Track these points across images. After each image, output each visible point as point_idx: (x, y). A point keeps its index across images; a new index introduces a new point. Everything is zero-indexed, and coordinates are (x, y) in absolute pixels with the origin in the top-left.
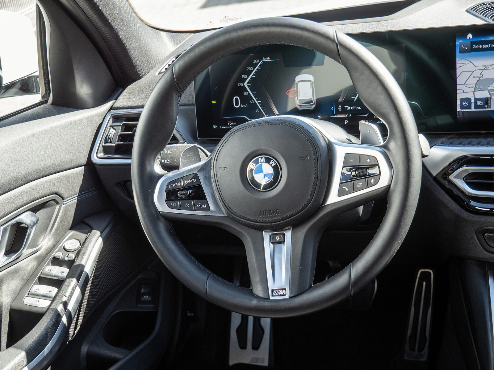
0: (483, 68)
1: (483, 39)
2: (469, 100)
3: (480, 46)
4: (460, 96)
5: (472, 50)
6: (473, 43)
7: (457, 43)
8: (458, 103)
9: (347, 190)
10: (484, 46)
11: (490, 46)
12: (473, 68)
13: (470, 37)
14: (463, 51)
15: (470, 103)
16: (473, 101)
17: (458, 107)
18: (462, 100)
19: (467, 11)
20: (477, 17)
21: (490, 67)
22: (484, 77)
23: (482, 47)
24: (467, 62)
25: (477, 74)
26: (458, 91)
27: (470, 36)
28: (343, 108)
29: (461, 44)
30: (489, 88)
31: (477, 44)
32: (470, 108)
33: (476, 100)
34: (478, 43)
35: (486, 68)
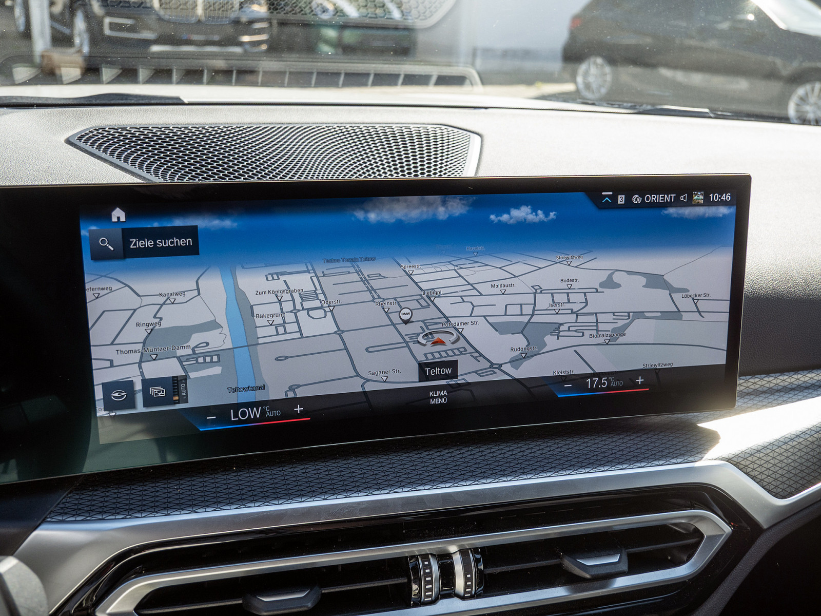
0: (161, 300)
1: (156, 225)
2: (127, 385)
3: (149, 243)
4: (101, 376)
5: (125, 253)
6: (128, 234)
7: (84, 233)
8: (99, 394)
10: (160, 243)
11: (177, 242)
12: (135, 302)
13: (119, 218)
14: (100, 255)
15: (131, 393)
16: (138, 386)
17: (100, 405)
18: (108, 387)
19: (68, 142)
21: (179, 299)
22: (165, 324)
23: (155, 244)
24: (115, 285)
25: (145, 315)
26: (95, 365)
27: (118, 214)
29: (94, 237)
30: (180, 352)
31: (141, 238)
32: (133, 406)
33: (147, 383)
34: (142, 234)
35: (169, 299)
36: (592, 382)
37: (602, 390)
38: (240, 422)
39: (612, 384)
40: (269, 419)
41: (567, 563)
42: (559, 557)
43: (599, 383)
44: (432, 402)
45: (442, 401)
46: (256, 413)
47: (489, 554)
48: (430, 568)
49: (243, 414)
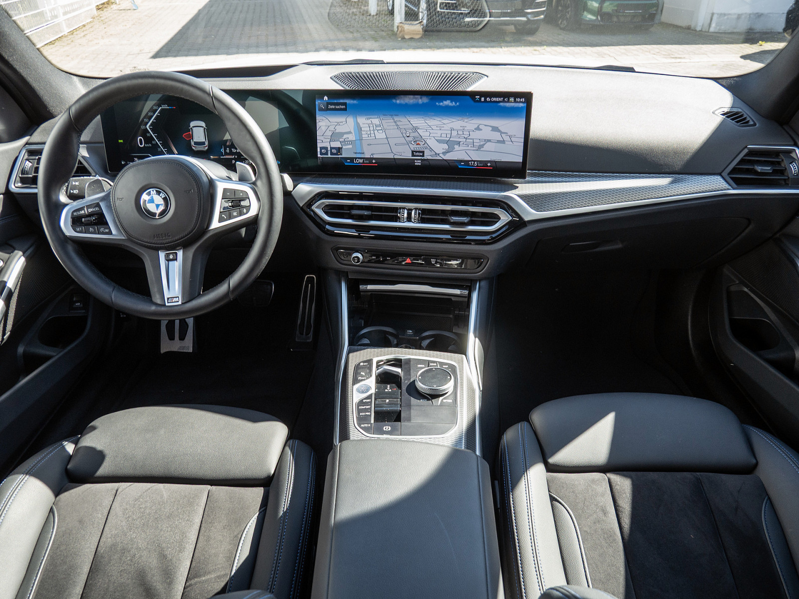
0: (336, 124)
1: (335, 101)
2: (326, 148)
3: (333, 107)
4: (319, 145)
5: (327, 109)
6: (328, 104)
7: (317, 103)
8: (319, 150)
9: (225, 217)
10: (337, 107)
11: (341, 107)
12: (329, 124)
14: (321, 109)
15: (327, 151)
16: (329, 149)
17: (319, 153)
18: (321, 148)
19: (331, 78)
20: (338, 83)
21: (341, 124)
22: (337, 131)
23: (335, 107)
24: (324, 119)
25: (332, 128)
26: (318, 141)
27: (326, 98)
28: (231, 150)
29: (319, 104)
30: (340, 140)
31: (331, 105)
32: (328, 155)
33: (332, 148)
34: (332, 104)
35: (338, 124)
36: (471, 163)
37: (475, 166)
38: (357, 163)
39: (479, 165)
40: (365, 163)
41: (450, 218)
42: (447, 216)
43: (474, 164)
44: (416, 164)
45: (419, 164)
46: (361, 161)
47: (424, 211)
48: (404, 213)
49: (358, 161)
